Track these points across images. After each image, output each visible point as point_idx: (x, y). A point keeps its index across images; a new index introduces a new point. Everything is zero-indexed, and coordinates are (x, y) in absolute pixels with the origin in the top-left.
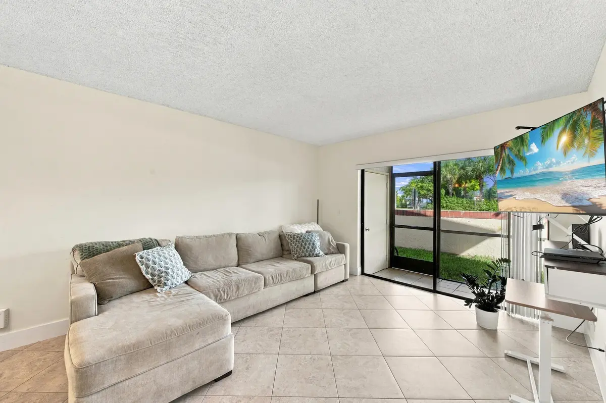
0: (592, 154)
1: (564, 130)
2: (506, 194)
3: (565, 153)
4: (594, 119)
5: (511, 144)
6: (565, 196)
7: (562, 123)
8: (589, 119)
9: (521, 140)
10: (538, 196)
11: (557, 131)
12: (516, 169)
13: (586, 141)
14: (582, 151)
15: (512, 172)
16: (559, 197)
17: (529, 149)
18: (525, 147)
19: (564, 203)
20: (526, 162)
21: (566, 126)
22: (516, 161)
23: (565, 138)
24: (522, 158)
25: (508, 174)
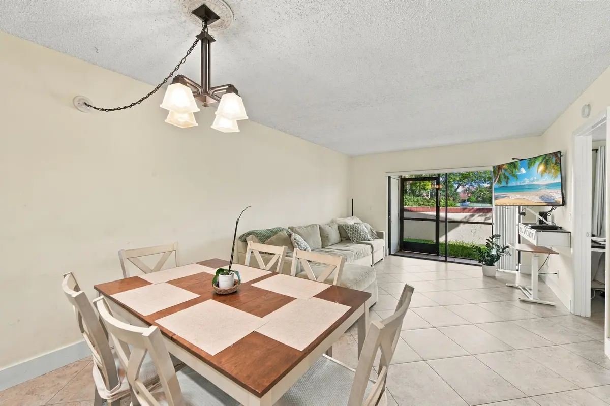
0: (556, 177)
1: (541, 163)
2: (502, 196)
3: (542, 175)
4: (556, 160)
5: (506, 166)
6: (542, 197)
7: (541, 159)
8: (554, 160)
9: (513, 165)
10: (525, 197)
11: (537, 163)
12: (509, 181)
13: (553, 171)
14: (551, 175)
15: (507, 183)
16: (538, 198)
17: (519, 171)
18: (517, 170)
19: (540, 201)
20: (517, 178)
21: (543, 161)
22: (510, 177)
23: (542, 168)
24: (515, 176)
25: (504, 184)
